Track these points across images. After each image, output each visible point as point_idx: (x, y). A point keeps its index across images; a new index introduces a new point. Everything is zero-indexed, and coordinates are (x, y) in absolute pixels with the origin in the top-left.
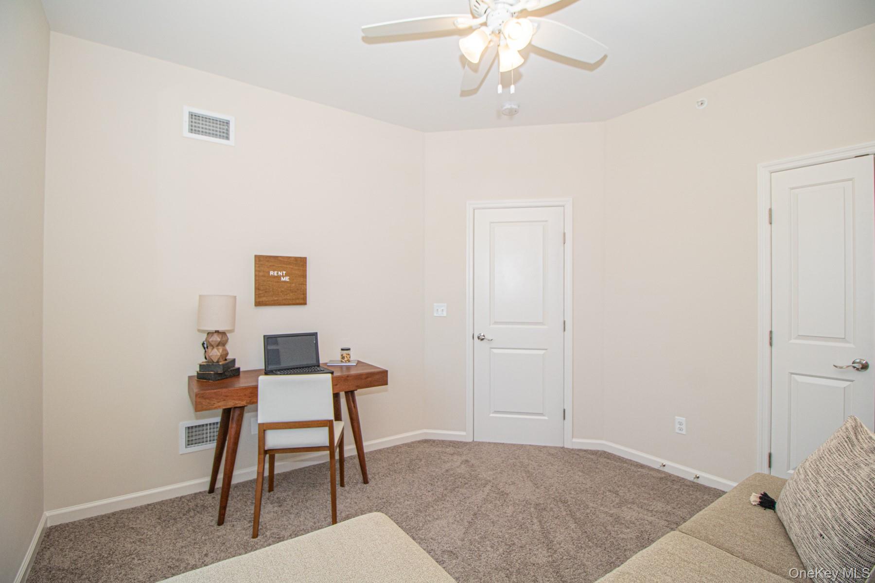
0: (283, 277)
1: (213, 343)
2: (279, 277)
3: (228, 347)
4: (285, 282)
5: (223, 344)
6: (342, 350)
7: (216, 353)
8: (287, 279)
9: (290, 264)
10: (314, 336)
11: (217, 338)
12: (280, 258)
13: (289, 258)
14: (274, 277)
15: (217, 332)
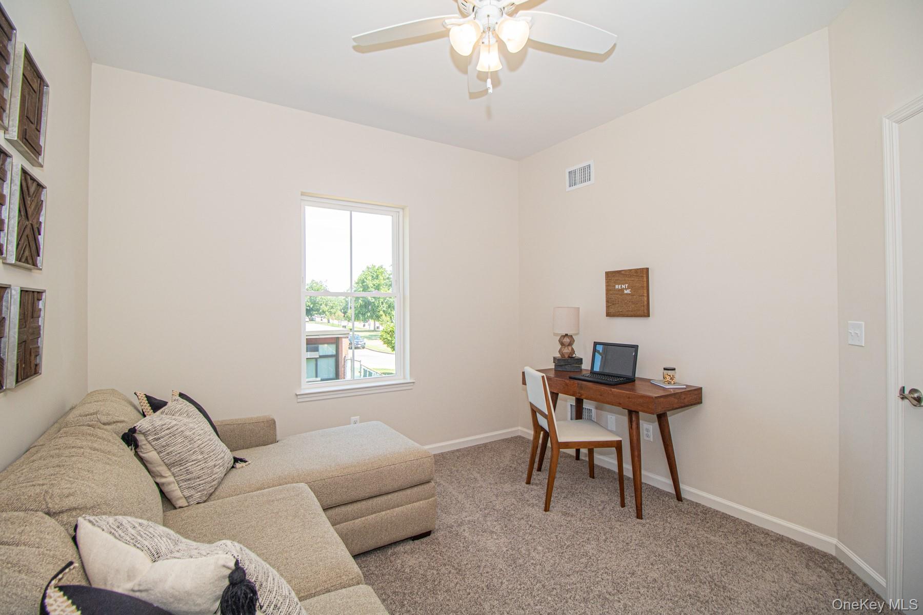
0: (626, 289)
1: (564, 343)
2: (622, 290)
3: (574, 346)
4: (627, 294)
5: (570, 344)
6: (665, 369)
7: (567, 351)
8: (628, 291)
9: (631, 276)
10: (634, 349)
11: (567, 340)
12: (623, 272)
13: (630, 270)
14: (619, 290)
15: (566, 335)
